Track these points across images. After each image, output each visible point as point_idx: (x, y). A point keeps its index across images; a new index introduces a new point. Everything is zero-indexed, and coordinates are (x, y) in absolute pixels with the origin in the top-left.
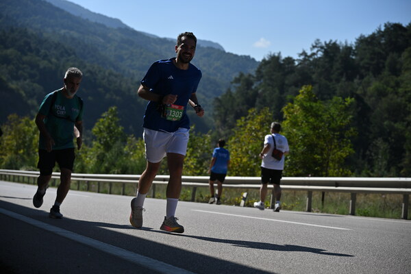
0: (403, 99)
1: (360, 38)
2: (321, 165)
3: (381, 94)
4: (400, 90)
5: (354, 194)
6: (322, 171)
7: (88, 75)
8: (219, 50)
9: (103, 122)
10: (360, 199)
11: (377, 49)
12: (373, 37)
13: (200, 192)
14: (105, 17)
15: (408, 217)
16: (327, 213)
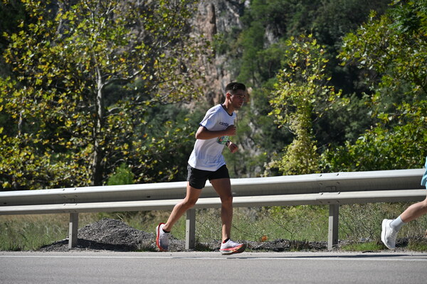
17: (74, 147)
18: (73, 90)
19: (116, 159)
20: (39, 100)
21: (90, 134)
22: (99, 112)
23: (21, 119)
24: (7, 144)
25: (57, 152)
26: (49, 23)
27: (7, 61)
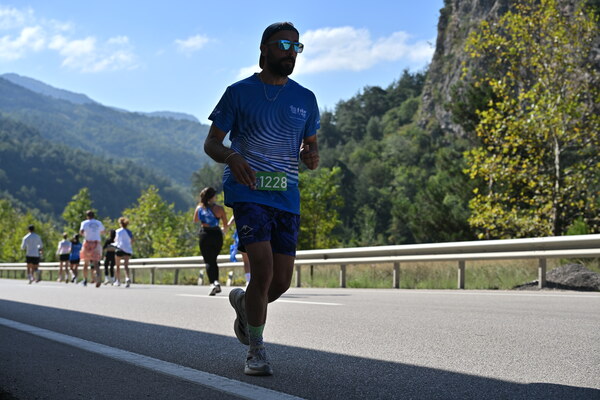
0: (387, 163)
1: (341, 102)
2: (308, 237)
3: (365, 159)
4: (383, 154)
5: (343, 266)
6: (309, 243)
7: (54, 155)
8: (194, 122)
9: (74, 206)
10: (350, 270)
11: (358, 114)
12: (352, 102)
13: (184, 273)
14: (70, 93)
15: (400, 286)
16: (317, 286)
17: (537, 204)
18: (534, 156)
19: (573, 214)
20: (506, 165)
21: (550, 193)
22: (558, 174)
23: (491, 181)
24: (481, 202)
25: (522, 208)
26: (513, 101)
27: (479, 134)
